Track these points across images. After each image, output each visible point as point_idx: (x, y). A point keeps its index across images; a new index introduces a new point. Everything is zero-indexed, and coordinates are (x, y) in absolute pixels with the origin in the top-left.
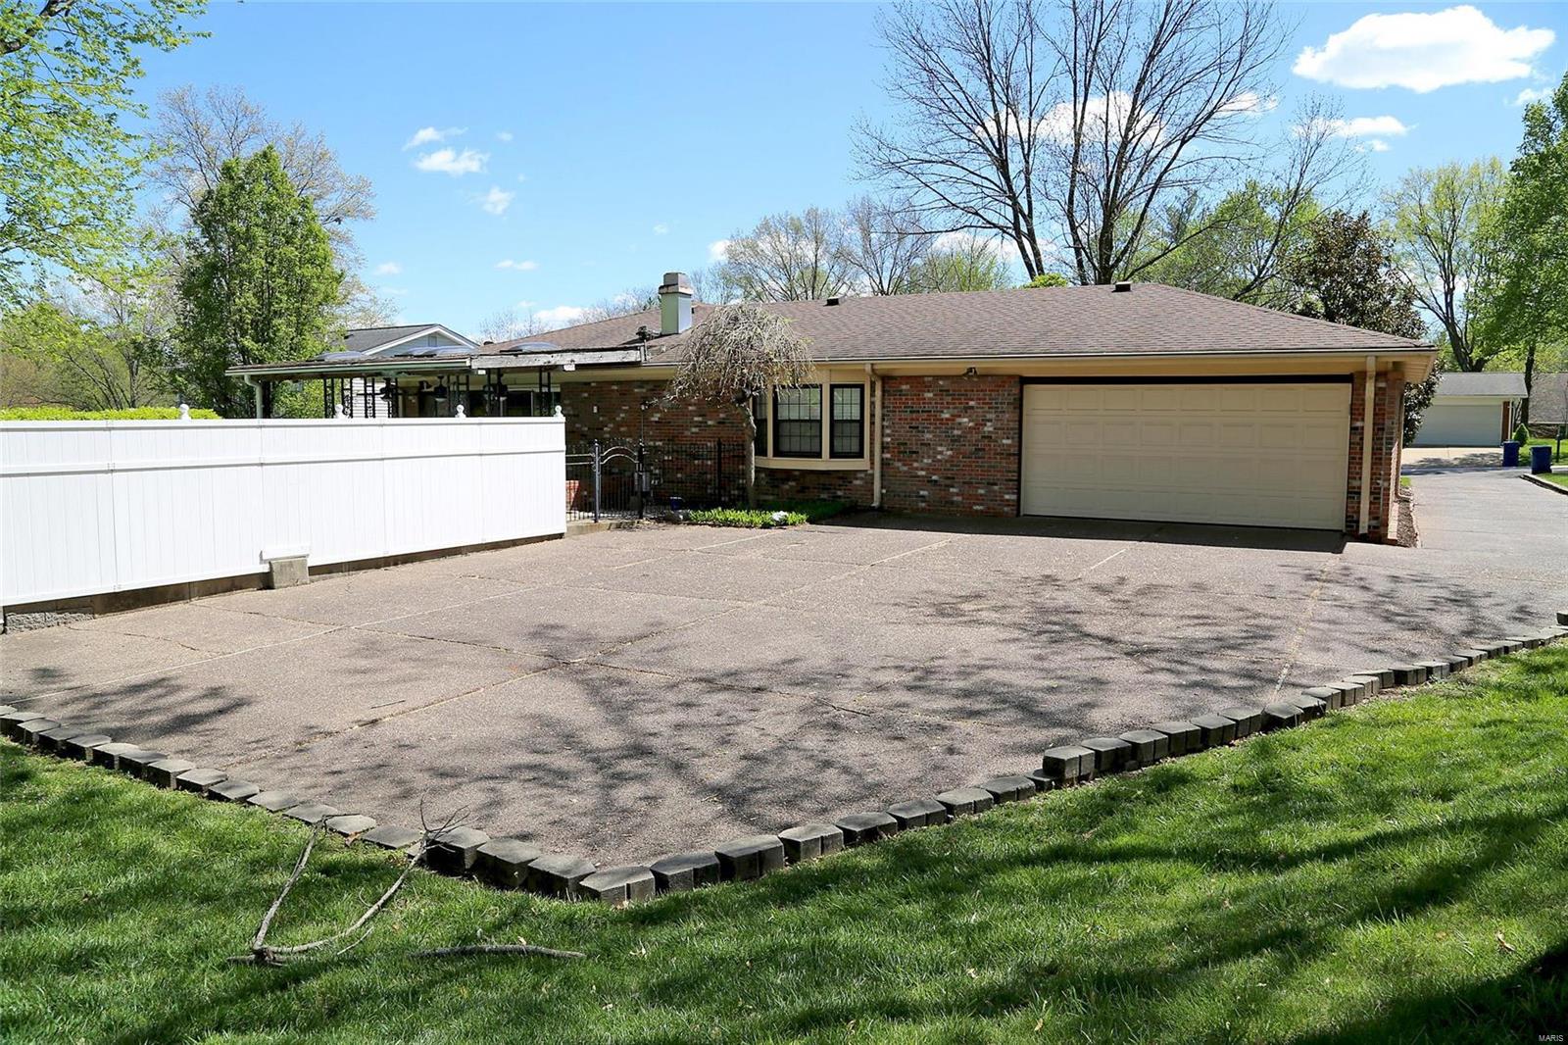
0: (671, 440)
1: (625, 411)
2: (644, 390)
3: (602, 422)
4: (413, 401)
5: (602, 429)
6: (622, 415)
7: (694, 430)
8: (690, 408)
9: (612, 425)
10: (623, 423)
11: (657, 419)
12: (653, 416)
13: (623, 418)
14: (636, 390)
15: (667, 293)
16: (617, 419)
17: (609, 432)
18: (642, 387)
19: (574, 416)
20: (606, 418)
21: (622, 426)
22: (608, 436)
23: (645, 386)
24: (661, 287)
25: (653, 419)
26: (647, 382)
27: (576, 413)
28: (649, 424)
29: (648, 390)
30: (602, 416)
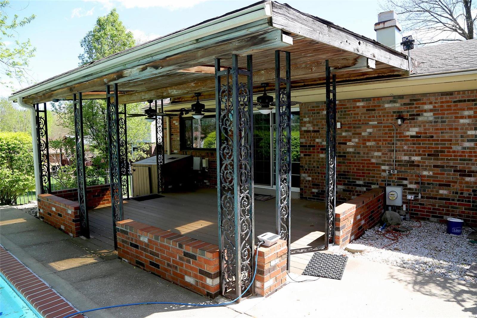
0: (434, 155)
1: (374, 127)
2: (397, 105)
3: (346, 137)
4: (176, 124)
5: (345, 144)
6: (369, 130)
7: (467, 144)
8: (462, 121)
9: (357, 140)
10: (370, 137)
11: (414, 134)
12: (408, 131)
13: (370, 133)
14: (387, 106)
15: (384, 28)
16: (363, 134)
17: (353, 147)
18: (394, 102)
19: (314, 131)
20: (350, 134)
21: (369, 141)
22: (351, 150)
23: (399, 100)
24: (376, 24)
25: (408, 133)
26: (401, 97)
27: (316, 128)
28: (403, 138)
29: (401, 105)
30: (346, 131)
